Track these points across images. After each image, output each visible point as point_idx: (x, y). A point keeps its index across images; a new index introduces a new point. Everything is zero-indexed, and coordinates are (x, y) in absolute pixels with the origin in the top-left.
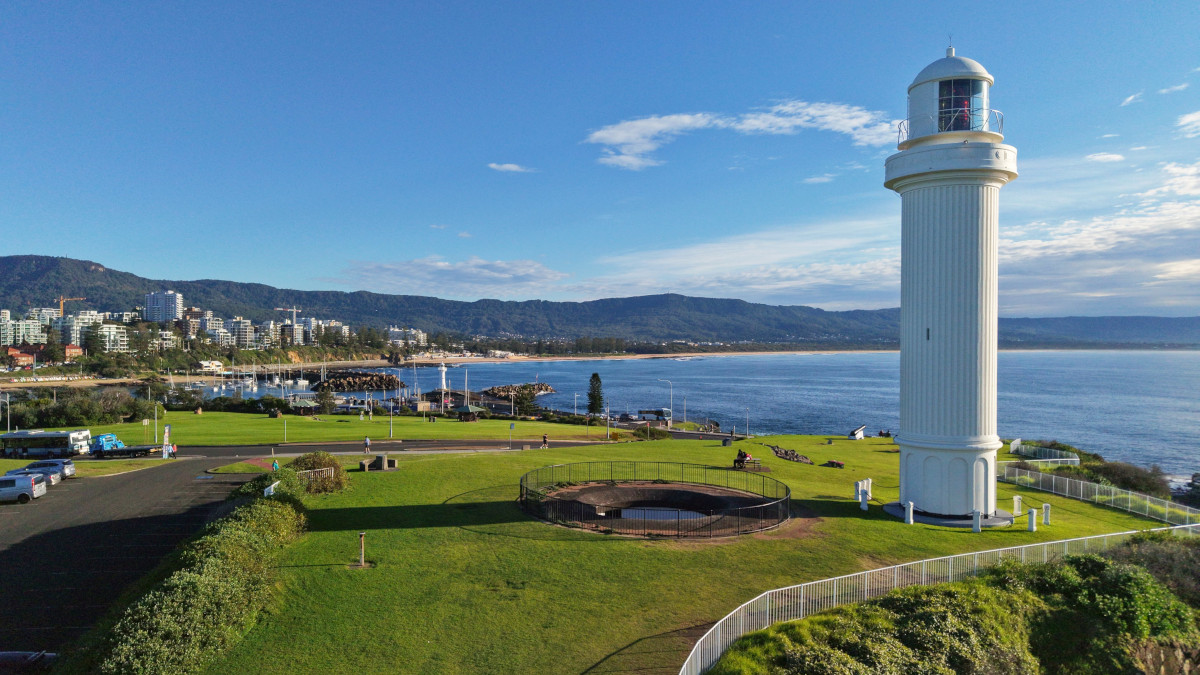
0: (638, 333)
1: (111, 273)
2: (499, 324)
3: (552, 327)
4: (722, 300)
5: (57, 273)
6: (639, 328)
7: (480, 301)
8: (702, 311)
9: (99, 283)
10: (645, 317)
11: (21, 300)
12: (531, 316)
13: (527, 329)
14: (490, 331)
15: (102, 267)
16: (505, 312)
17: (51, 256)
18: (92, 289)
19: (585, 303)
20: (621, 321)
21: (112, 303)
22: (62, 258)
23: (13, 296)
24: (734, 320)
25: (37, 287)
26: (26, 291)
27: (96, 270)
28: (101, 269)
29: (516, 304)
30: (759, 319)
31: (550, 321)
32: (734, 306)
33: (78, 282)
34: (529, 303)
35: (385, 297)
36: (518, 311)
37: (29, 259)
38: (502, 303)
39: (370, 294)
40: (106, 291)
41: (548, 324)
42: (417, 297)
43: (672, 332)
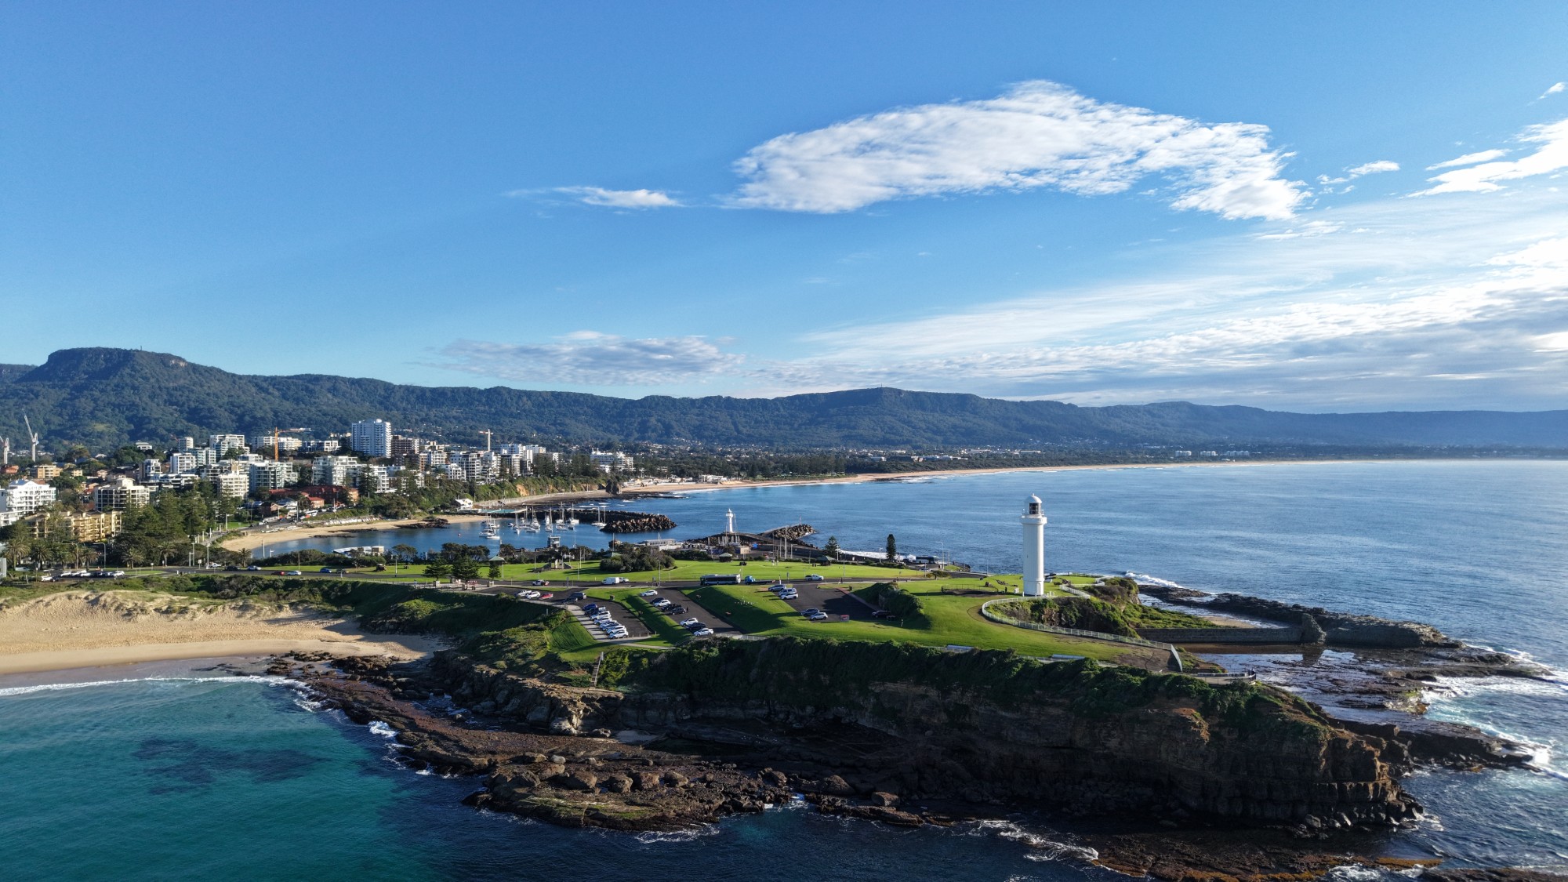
0: (847, 439)
1: (195, 368)
2: (672, 428)
3: (739, 432)
4: (948, 395)
5: (133, 369)
6: (846, 432)
7: (646, 399)
8: (924, 409)
9: (182, 382)
10: (853, 418)
11: (92, 404)
12: (711, 417)
13: (706, 433)
14: (661, 436)
15: (184, 361)
16: (678, 412)
17: (123, 348)
18: (175, 389)
19: (777, 399)
20: (824, 422)
21: (201, 406)
22: (138, 351)
23: (83, 400)
24: (964, 420)
25: (109, 388)
26: (97, 393)
27: (177, 366)
28: (182, 364)
29: (692, 402)
30: (996, 419)
31: (734, 424)
32: (963, 402)
33: (158, 380)
34: (707, 400)
35: (529, 394)
36: (696, 411)
37: (97, 352)
38: (674, 400)
39: (509, 390)
40: (192, 391)
41: (732, 427)
42: (568, 394)
43: (888, 436)
